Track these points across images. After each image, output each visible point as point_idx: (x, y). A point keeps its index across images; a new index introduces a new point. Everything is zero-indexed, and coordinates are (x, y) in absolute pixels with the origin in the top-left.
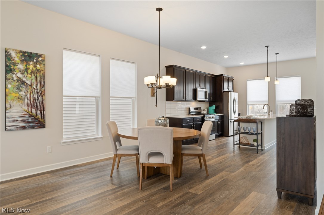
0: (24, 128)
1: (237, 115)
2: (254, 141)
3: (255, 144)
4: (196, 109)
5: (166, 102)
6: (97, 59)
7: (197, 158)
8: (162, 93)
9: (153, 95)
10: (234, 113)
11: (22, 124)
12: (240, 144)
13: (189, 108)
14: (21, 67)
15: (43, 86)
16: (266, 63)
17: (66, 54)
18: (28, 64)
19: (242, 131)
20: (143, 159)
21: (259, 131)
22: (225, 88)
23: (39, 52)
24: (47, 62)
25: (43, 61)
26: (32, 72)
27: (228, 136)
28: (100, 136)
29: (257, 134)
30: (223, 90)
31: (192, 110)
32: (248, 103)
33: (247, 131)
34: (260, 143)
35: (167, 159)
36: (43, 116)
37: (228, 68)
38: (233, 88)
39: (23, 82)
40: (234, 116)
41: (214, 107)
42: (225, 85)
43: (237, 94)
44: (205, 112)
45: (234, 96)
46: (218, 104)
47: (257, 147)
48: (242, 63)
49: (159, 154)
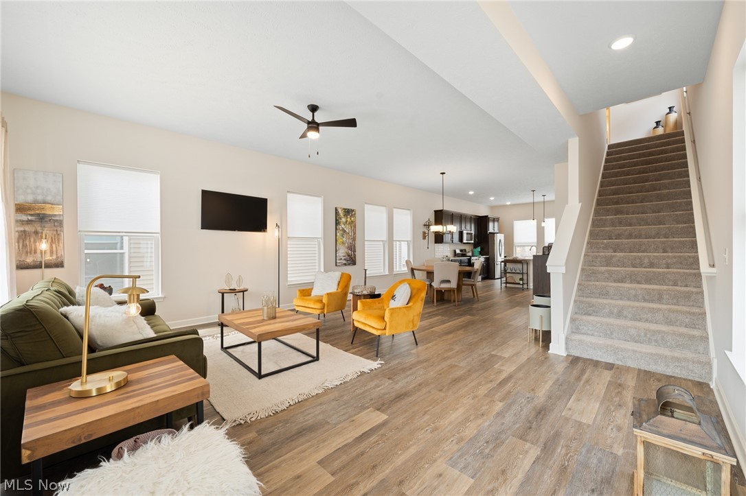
0: (345, 264)
1: (503, 256)
2: (520, 279)
3: (521, 282)
4: (461, 251)
5: (436, 245)
6: (384, 209)
7: (470, 287)
8: (432, 238)
9: (424, 238)
10: (500, 255)
11: (344, 262)
12: (506, 283)
13: (455, 251)
14: (344, 220)
15: (355, 234)
16: (531, 203)
17: (366, 206)
18: (347, 218)
19: (509, 271)
20: (435, 285)
21: (525, 271)
22: (491, 230)
23: (353, 208)
24: (357, 215)
25: (355, 214)
26: (349, 223)
27: (493, 278)
28: (387, 273)
29: (522, 274)
30: (488, 231)
31: (458, 251)
32: (515, 244)
33: (514, 271)
34: (525, 281)
35: (453, 285)
36: (355, 255)
37: (492, 208)
38: (499, 229)
39: (345, 231)
40: (499, 259)
41: (479, 249)
42: (491, 225)
43: (503, 235)
44: (470, 254)
45: (499, 237)
46: (483, 246)
47: (523, 284)
48: (508, 203)
49: (449, 281)
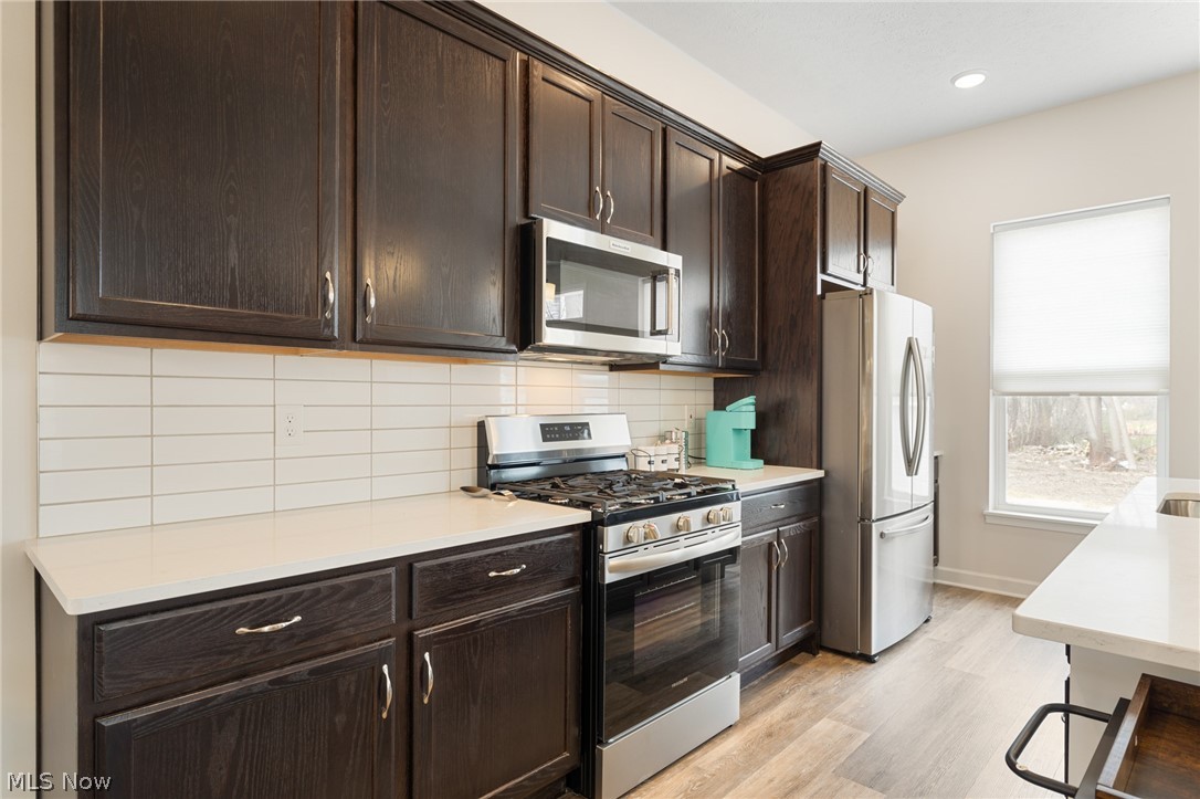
22: (840, 266)
27: (860, 651)
30: (820, 277)
31: (511, 440)
41: (744, 413)
46: (778, 390)
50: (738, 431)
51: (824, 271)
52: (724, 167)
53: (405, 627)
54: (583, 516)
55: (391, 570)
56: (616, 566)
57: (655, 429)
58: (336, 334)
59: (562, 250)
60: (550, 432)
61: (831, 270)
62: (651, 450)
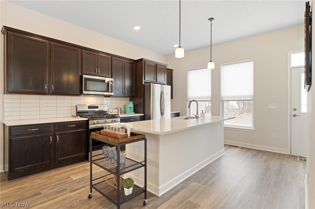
5: (5, 95)
50: (130, 108)
51: (145, 80)
52: (126, 63)
53: (54, 132)
54: (87, 119)
55: (52, 125)
56: (91, 127)
57: (115, 107)
58: (47, 93)
59: (87, 79)
60: (90, 107)
61: (146, 79)
62: (111, 111)
